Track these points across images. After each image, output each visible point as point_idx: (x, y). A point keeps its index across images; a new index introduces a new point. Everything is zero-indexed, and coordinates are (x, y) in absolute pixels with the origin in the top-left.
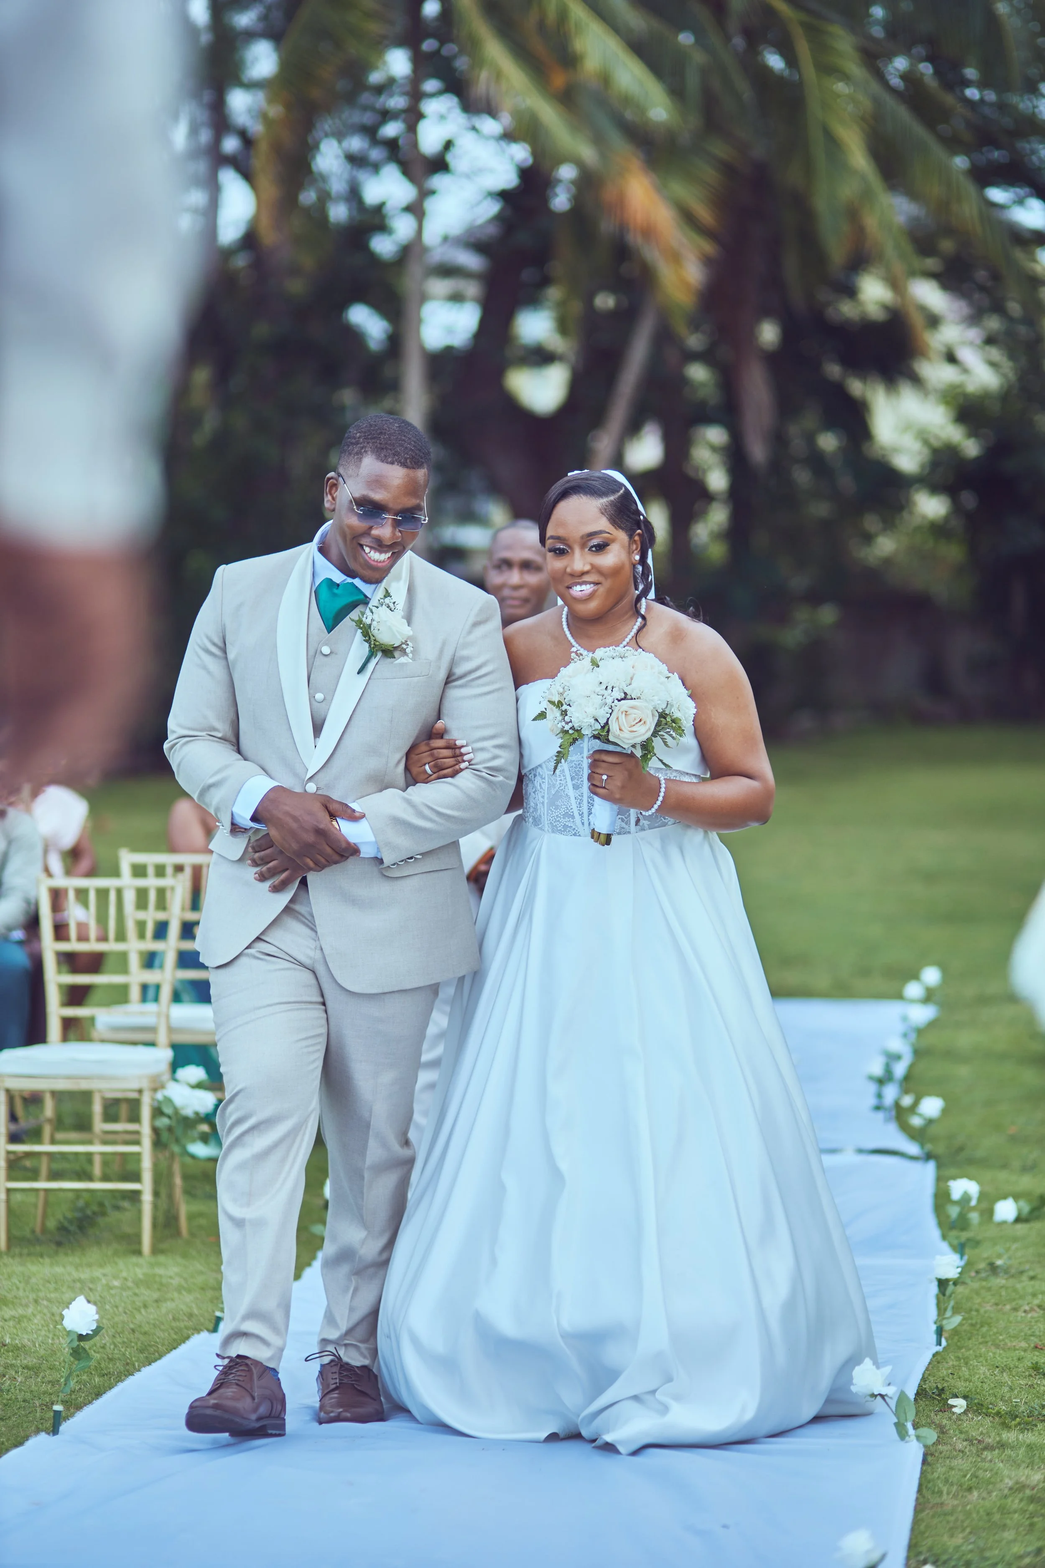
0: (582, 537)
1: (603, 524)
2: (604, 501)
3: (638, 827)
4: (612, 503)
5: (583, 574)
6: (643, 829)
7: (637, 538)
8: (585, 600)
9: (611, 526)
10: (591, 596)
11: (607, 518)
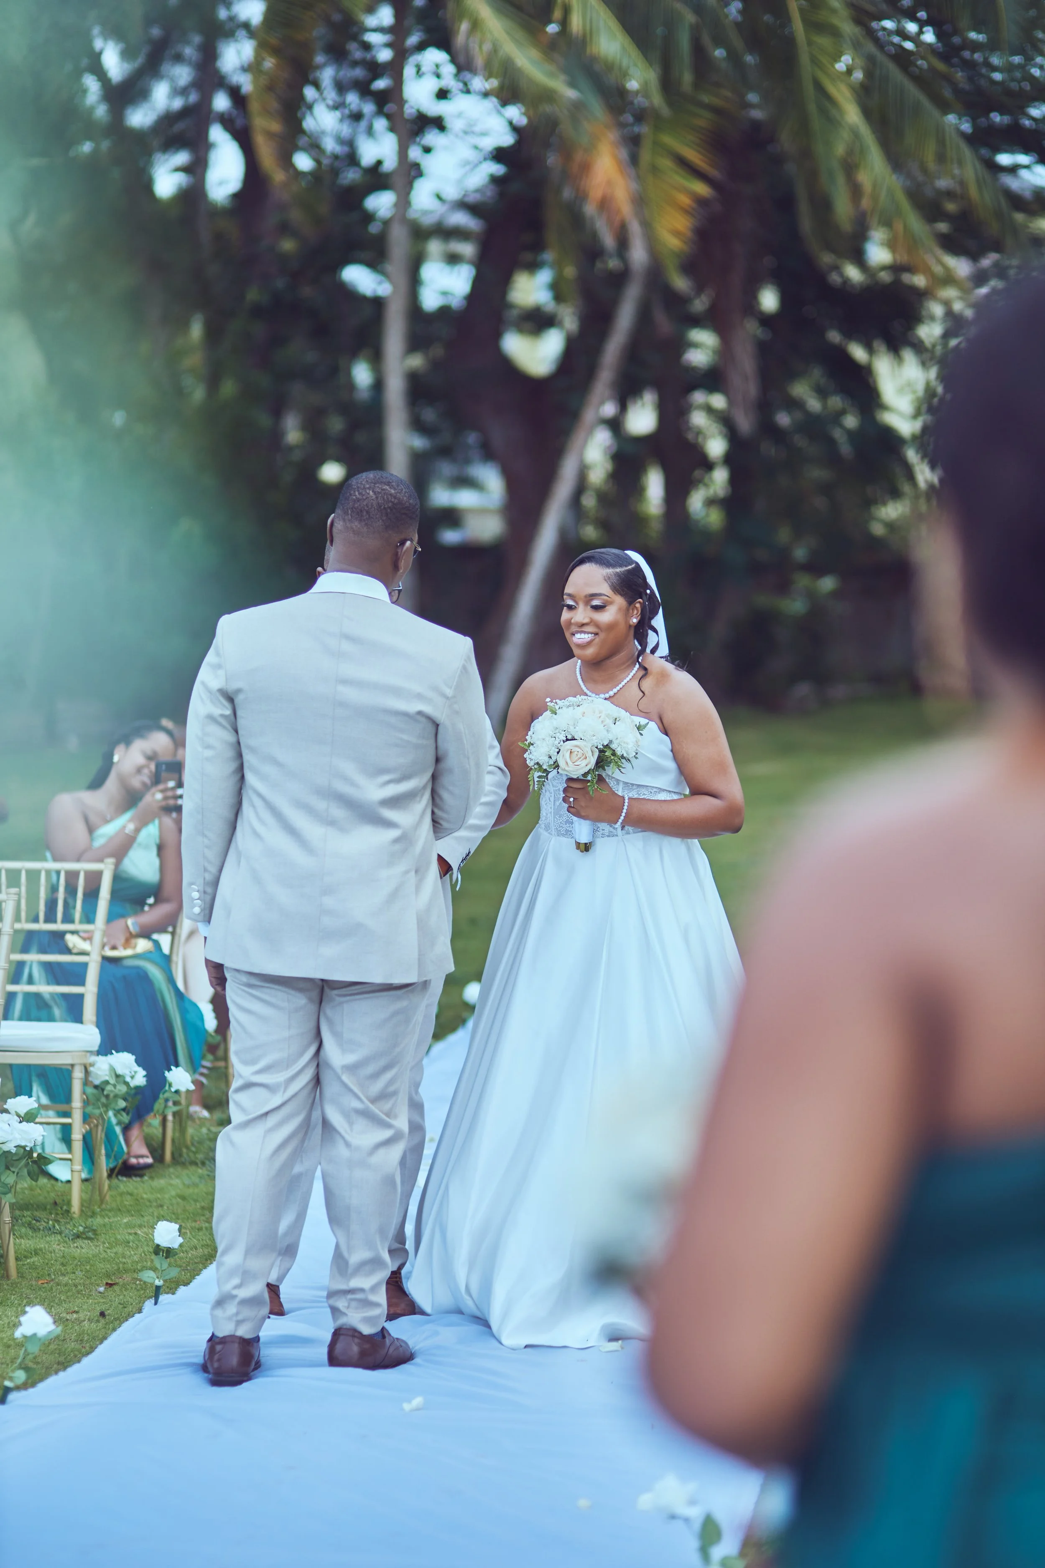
0: (586, 596)
1: (605, 589)
2: (610, 571)
3: (623, 831)
4: (617, 575)
5: (583, 625)
6: (628, 833)
7: (638, 605)
8: (583, 646)
9: (611, 591)
10: (589, 643)
11: (609, 584)
